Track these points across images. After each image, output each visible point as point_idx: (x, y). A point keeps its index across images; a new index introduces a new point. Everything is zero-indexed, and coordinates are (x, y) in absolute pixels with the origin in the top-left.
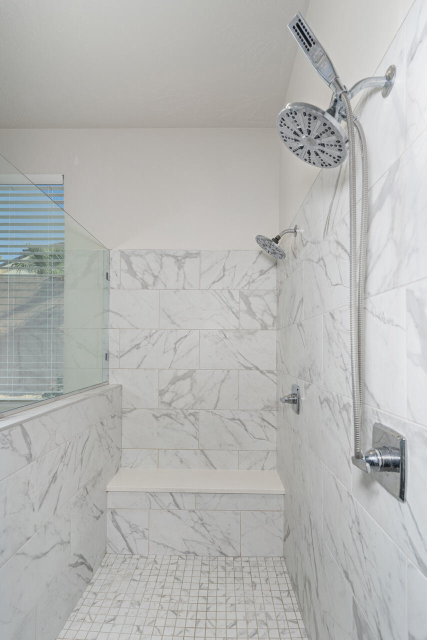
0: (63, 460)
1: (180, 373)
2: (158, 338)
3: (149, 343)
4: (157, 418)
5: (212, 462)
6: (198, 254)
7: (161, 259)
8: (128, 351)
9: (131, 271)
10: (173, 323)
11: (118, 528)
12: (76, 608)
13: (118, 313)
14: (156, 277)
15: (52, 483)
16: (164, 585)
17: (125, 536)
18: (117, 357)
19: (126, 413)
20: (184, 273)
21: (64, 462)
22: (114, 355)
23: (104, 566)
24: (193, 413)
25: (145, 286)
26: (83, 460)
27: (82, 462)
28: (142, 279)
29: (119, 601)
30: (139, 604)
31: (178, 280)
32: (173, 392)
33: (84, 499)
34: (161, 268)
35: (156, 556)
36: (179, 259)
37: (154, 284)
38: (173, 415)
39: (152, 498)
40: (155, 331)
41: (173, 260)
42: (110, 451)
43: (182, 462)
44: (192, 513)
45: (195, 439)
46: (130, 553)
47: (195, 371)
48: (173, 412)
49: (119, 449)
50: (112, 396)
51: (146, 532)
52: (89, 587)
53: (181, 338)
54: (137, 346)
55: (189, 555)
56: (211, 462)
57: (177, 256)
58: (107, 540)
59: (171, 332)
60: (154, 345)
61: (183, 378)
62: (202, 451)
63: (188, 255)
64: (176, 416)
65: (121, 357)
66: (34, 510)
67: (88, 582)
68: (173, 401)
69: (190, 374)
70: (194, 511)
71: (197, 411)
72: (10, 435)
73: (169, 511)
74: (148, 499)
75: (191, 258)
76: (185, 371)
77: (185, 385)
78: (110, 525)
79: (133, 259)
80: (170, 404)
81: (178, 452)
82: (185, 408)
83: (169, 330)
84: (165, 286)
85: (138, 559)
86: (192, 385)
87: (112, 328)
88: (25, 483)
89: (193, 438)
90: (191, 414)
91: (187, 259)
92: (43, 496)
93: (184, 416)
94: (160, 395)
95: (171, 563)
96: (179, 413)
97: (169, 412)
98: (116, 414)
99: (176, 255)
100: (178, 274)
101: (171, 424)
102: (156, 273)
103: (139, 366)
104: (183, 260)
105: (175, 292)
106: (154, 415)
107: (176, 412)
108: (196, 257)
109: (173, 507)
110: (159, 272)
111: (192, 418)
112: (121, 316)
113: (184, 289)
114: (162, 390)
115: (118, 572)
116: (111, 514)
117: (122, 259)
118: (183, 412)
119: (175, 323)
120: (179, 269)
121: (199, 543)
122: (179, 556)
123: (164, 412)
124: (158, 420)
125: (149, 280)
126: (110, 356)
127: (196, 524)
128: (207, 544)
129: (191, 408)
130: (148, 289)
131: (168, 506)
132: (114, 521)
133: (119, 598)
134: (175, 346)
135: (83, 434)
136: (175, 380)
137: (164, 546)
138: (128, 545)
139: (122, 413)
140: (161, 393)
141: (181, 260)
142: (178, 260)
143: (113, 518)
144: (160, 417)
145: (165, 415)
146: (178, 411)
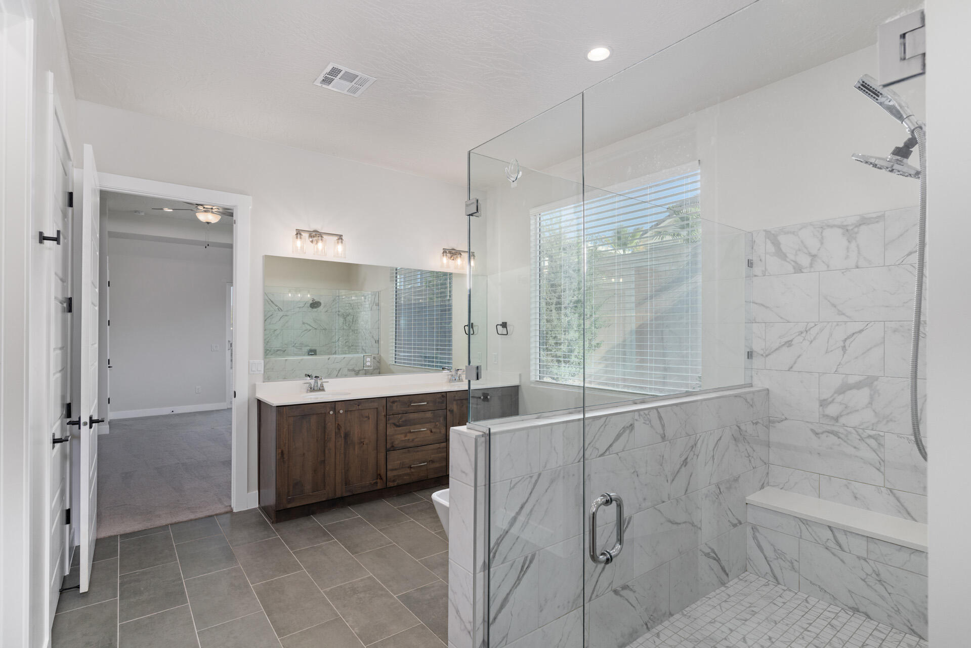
0: (693, 450)
1: (852, 380)
2: (818, 334)
3: (804, 339)
4: (817, 434)
5: (909, 510)
6: (880, 218)
7: (822, 233)
8: (776, 350)
9: (780, 253)
10: (841, 313)
11: (760, 547)
12: (708, 596)
13: (763, 305)
14: (814, 257)
15: (683, 466)
16: (812, 623)
17: (768, 559)
18: (762, 355)
19: (774, 422)
20: (858, 246)
21: (694, 452)
22: (758, 353)
23: (741, 580)
24: (875, 435)
25: (798, 269)
26: (716, 457)
27: (713, 459)
28: (795, 262)
29: (753, 611)
30: (776, 624)
31: (847, 257)
32: (841, 403)
33: (716, 497)
34: (822, 243)
35: (808, 597)
36: (850, 228)
37: (811, 265)
38: (842, 434)
39: (803, 527)
40: (813, 324)
41: (840, 231)
42: (750, 460)
43: (856, 497)
44: (862, 561)
45: (877, 471)
46: (775, 581)
47: (877, 378)
48: (841, 430)
49: (765, 464)
50: (752, 399)
51: (796, 564)
52: (723, 588)
53: (854, 334)
54: (789, 344)
55: (858, 613)
56: (907, 511)
57: (847, 226)
58: (748, 557)
59: (837, 325)
60: (811, 342)
61: (858, 386)
62: (891, 490)
63: (864, 221)
64: (847, 436)
65: (767, 356)
66: (667, 481)
67: (723, 584)
68: (841, 416)
69: (869, 382)
70: (865, 560)
71: (882, 434)
72: (649, 414)
73: (827, 548)
74: (797, 525)
75: (869, 224)
76: (861, 378)
77: (860, 397)
78: (751, 543)
79: (782, 239)
80: (836, 419)
81: (849, 483)
82: (862, 427)
83: (835, 324)
84: (828, 266)
85: (785, 590)
86: (872, 398)
87: (756, 323)
88: (660, 456)
89: (875, 469)
90: (870, 436)
91: (863, 228)
92: (675, 473)
93: (859, 437)
94: (821, 406)
95: (827, 610)
96: (850, 433)
97: (835, 429)
98: (760, 421)
99: (845, 224)
100: (848, 248)
101: (839, 445)
102: (814, 252)
103: (792, 367)
104: (856, 230)
105: (843, 273)
106: (812, 430)
107: (847, 430)
108: (877, 222)
109: (832, 544)
110: (819, 250)
111: (872, 442)
112: (767, 307)
113: (857, 267)
114: (824, 400)
115: (757, 590)
116: (751, 530)
117: (767, 240)
118: (857, 432)
119: (843, 314)
120: (849, 242)
121: (875, 604)
122: (842, 609)
123: (829, 428)
124: (819, 438)
125: (804, 260)
126: (754, 354)
127: (869, 577)
128: (888, 610)
129: (870, 428)
130: (803, 272)
131: (826, 542)
132: (755, 538)
133: (754, 609)
134: (844, 343)
135: (714, 432)
136: (844, 389)
137: (821, 589)
138: (772, 570)
139: (770, 421)
140: (823, 403)
141: (852, 229)
142: (847, 230)
143: (754, 534)
144: (822, 433)
145: (828, 432)
146: (849, 429)
